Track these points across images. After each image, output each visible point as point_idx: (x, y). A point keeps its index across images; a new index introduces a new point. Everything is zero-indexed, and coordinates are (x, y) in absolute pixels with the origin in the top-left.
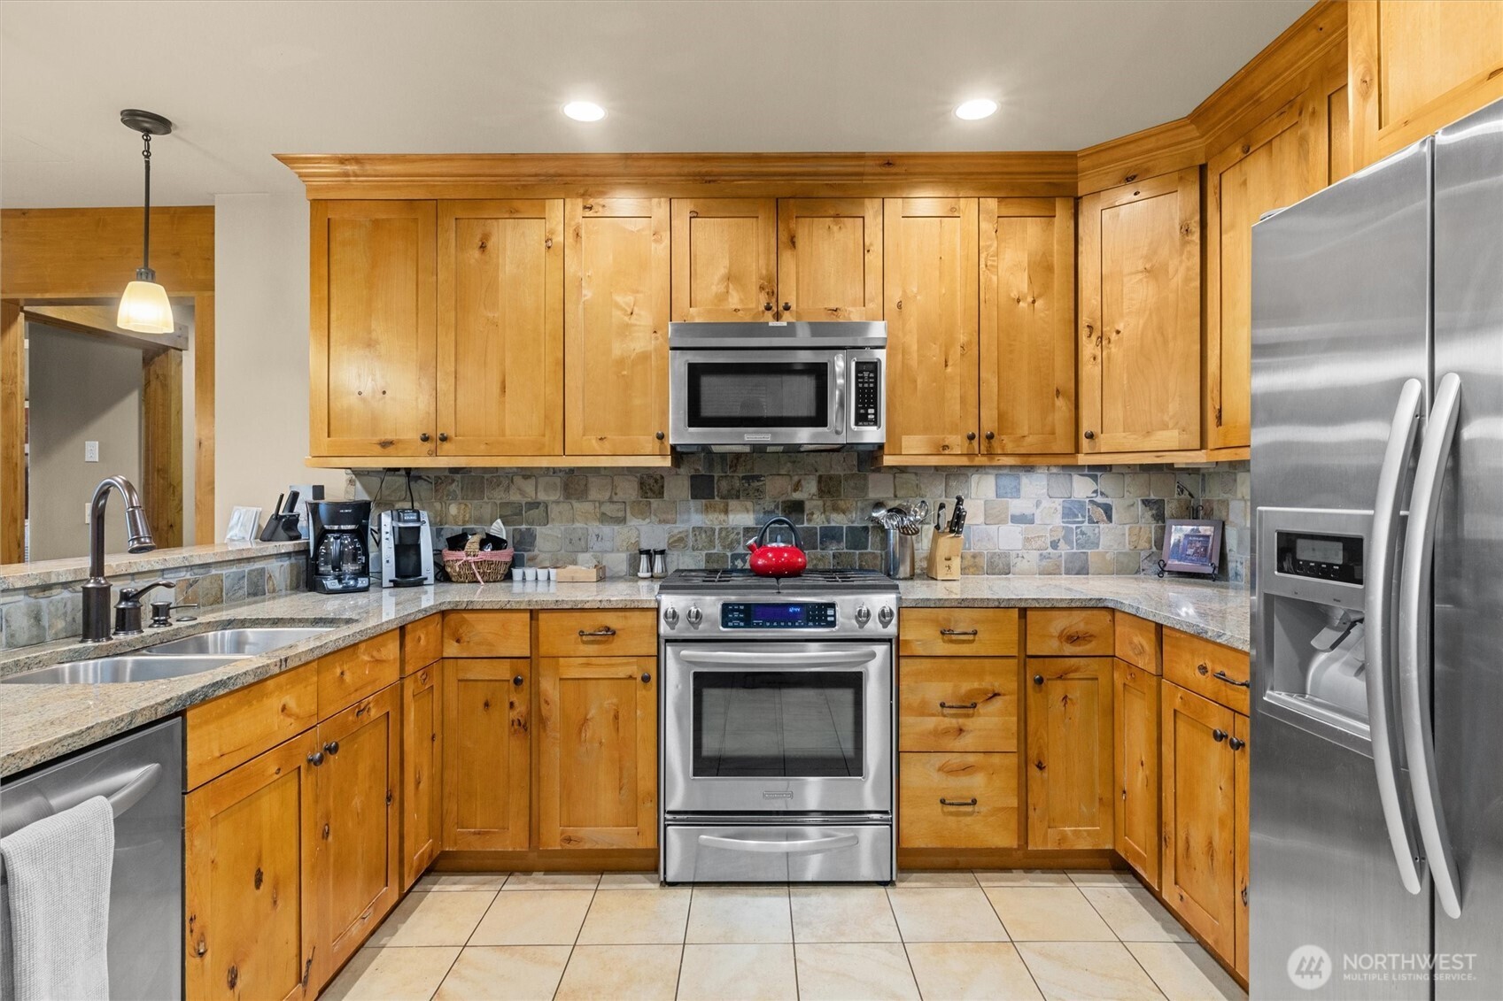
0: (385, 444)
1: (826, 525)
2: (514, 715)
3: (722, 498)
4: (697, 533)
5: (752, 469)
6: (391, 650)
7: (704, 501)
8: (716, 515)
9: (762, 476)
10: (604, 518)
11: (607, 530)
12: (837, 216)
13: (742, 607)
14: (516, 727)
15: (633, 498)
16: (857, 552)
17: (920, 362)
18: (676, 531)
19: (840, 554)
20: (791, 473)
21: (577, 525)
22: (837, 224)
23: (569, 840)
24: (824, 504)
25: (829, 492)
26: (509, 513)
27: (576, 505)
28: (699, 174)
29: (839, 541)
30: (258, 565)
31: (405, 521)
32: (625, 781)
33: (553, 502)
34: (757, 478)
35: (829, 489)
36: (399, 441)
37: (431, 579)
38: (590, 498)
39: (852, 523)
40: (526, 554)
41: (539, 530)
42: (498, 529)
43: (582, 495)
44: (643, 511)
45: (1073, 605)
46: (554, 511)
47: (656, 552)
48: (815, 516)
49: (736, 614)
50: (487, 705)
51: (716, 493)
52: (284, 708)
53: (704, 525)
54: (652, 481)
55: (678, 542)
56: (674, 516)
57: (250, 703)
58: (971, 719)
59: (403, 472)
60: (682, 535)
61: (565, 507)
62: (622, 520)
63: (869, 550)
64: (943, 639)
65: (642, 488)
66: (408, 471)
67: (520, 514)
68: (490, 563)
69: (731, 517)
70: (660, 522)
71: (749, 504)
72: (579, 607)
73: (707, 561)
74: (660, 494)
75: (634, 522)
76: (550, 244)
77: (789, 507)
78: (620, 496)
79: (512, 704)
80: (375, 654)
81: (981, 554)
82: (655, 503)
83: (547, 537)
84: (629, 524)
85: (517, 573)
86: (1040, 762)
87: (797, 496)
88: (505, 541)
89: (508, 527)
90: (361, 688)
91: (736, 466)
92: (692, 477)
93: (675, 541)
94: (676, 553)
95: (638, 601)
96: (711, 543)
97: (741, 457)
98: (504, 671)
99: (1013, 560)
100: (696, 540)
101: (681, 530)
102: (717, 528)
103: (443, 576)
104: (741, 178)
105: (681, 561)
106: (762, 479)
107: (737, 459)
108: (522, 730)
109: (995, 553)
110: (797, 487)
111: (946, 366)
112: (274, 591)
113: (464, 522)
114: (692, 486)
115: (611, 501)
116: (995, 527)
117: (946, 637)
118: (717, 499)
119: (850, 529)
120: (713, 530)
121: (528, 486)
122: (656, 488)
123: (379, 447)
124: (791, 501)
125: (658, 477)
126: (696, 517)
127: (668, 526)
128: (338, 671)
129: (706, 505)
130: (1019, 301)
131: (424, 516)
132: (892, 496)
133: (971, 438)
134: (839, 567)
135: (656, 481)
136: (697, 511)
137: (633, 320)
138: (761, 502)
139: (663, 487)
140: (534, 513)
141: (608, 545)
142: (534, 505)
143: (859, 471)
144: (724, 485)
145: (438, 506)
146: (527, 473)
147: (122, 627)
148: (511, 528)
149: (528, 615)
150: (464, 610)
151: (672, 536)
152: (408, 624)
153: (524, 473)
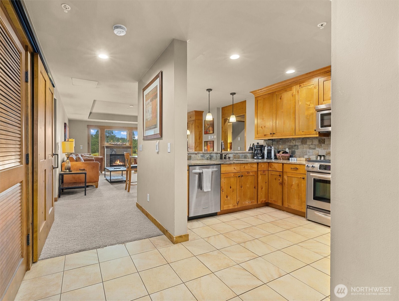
2: (279, 181)
6: (255, 166)
10: (310, 148)
11: (311, 151)
14: (280, 184)
15: (317, 144)
18: (328, 151)
21: (304, 150)
23: (289, 206)
26: (290, 147)
27: (304, 145)
28: (325, 72)
31: (268, 148)
32: (300, 198)
33: (299, 145)
36: (267, 135)
37: (273, 158)
38: (307, 144)
40: (294, 155)
41: (296, 150)
42: (287, 150)
43: (305, 143)
44: (320, 147)
46: (299, 147)
47: (322, 156)
49: (323, 167)
50: (275, 179)
52: (234, 168)
54: (322, 140)
56: (327, 148)
57: (229, 166)
59: (271, 140)
61: (302, 146)
62: (315, 149)
65: (319, 142)
66: (272, 139)
67: (292, 147)
68: (284, 156)
70: (324, 149)
72: (291, 163)
74: (324, 143)
75: (317, 149)
76: (293, 95)
79: (279, 180)
80: (251, 166)
82: (323, 145)
83: (298, 152)
84: (316, 149)
85: (290, 159)
88: (288, 153)
89: (289, 150)
90: (248, 170)
93: (328, 154)
94: (328, 156)
95: (302, 163)
98: (278, 174)
103: (276, 158)
105: (329, 158)
112: (248, 158)
113: (282, 149)
115: (312, 144)
121: (294, 142)
122: (323, 141)
123: (264, 136)
125: (323, 139)
127: (326, 150)
128: (244, 166)
131: (273, 147)
135: (323, 140)
137: (310, 106)
139: (325, 141)
140: (295, 147)
141: (311, 154)
142: (295, 146)
145: (278, 146)
146: (294, 139)
147: (224, 159)
148: (291, 150)
149: (282, 164)
150: (272, 162)
151: (327, 152)
152: (259, 163)
153: (293, 139)
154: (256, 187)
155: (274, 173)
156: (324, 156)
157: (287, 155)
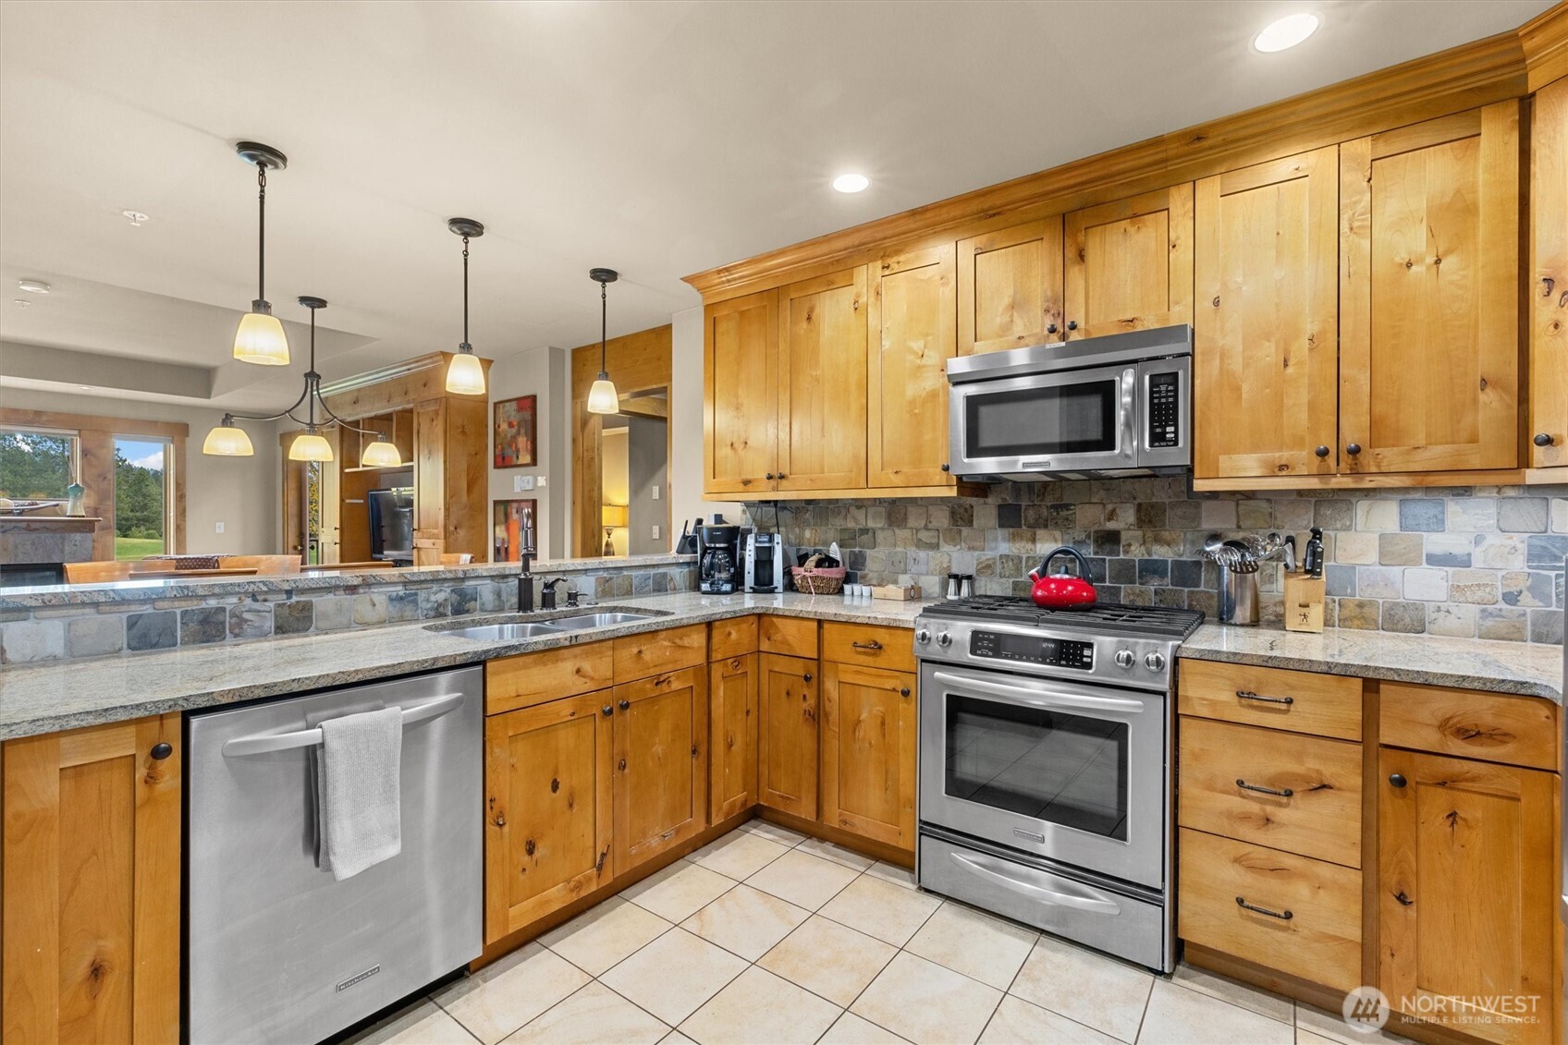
0: (746, 483)
1: (1146, 557)
2: (805, 706)
3: (1029, 526)
4: (1004, 561)
5: (1061, 498)
6: (698, 639)
7: (1011, 530)
8: (1023, 544)
9: (1072, 505)
10: (920, 544)
11: (922, 554)
12: (1135, 216)
13: (992, 637)
14: (807, 716)
15: (945, 526)
16: (1186, 590)
17: (1246, 365)
18: (984, 558)
19: (1164, 591)
20: (1104, 501)
21: (898, 549)
22: (1133, 224)
23: (845, 823)
24: (1144, 536)
25: (1150, 522)
26: (847, 537)
27: (897, 531)
28: (983, 211)
29: (1163, 574)
30: (661, 570)
31: (760, 542)
32: (889, 783)
33: (880, 529)
34: (1066, 507)
35: (1149, 518)
36: (755, 480)
37: (780, 589)
38: (909, 525)
39: (1180, 556)
40: (859, 573)
41: (869, 552)
42: (835, 551)
43: (903, 522)
44: (954, 538)
45: (1466, 685)
46: (880, 536)
47: (963, 577)
48: (1133, 548)
49: (985, 643)
50: (788, 694)
51: (1023, 522)
52: (578, 671)
53: (1010, 554)
54: (962, 510)
55: (986, 568)
56: (982, 543)
57: (545, 665)
58: (1282, 809)
59: (772, 504)
60: (990, 562)
61: (888, 533)
62: (936, 547)
63: (1202, 588)
64: (1240, 702)
65: (953, 517)
66: (776, 502)
67: (854, 538)
68: (823, 579)
69: (1039, 546)
70: (969, 549)
71: (1058, 534)
72: (852, 621)
73: (1014, 589)
74: (970, 523)
75: (945, 548)
76: (856, 306)
77: (1102, 537)
78: (934, 524)
79: (804, 696)
80: (678, 641)
81: (1372, 603)
82: (965, 531)
83: (875, 559)
84: (942, 549)
85: (847, 588)
86: (1402, 894)
87: (1111, 525)
88: (838, 562)
89: (844, 550)
90: (661, 665)
91: (1043, 495)
92: (1000, 507)
93: (983, 568)
94: (983, 579)
95: (899, 620)
96: (1018, 570)
97: (1048, 485)
98: (798, 668)
99: (1430, 614)
100: (1003, 568)
101: (988, 557)
102: (1024, 557)
103: (790, 586)
104: (1025, 202)
105: (989, 587)
106: (1072, 507)
107: (1045, 488)
108: (811, 720)
109: (1398, 603)
110: (1111, 516)
111: (1286, 365)
112: (675, 589)
113: (815, 544)
114: (999, 515)
115: (926, 528)
116: (1397, 570)
117: (1244, 701)
118: (1024, 527)
119: (1176, 563)
120: (1020, 559)
121: (860, 515)
122: (966, 516)
123: (742, 485)
124: (1105, 531)
125: (968, 507)
126: (1003, 546)
127: (976, 553)
128: (635, 650)
129: (1013, 534)
130: (1409, 265)
131: (778, 538)
132: (1234, 526)
133: (1323, 454)
134: (1162, 606)
135: (966, 510)
136: (1004, 539)
137: (924, 361)
138: (1069, 531)
139: (972, 516)
140: (865, 538)
141: (923, 568)
142: (865, 531)
143: (1189, 498)
144: (1031, 514)
145: (797, 530)
146: (859, 504)
147: (544, 605)
148: (848, 550)
149: (815, 624)
150: (772, 615)
151: (981, 563)
152: (715, 621)
153: (857, 504)
154: (701, 749)
155: (781, 665)
156: (969, 577)
157: (835, 573)
